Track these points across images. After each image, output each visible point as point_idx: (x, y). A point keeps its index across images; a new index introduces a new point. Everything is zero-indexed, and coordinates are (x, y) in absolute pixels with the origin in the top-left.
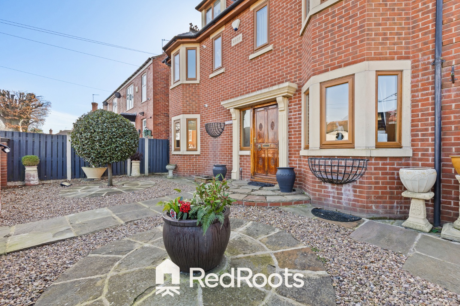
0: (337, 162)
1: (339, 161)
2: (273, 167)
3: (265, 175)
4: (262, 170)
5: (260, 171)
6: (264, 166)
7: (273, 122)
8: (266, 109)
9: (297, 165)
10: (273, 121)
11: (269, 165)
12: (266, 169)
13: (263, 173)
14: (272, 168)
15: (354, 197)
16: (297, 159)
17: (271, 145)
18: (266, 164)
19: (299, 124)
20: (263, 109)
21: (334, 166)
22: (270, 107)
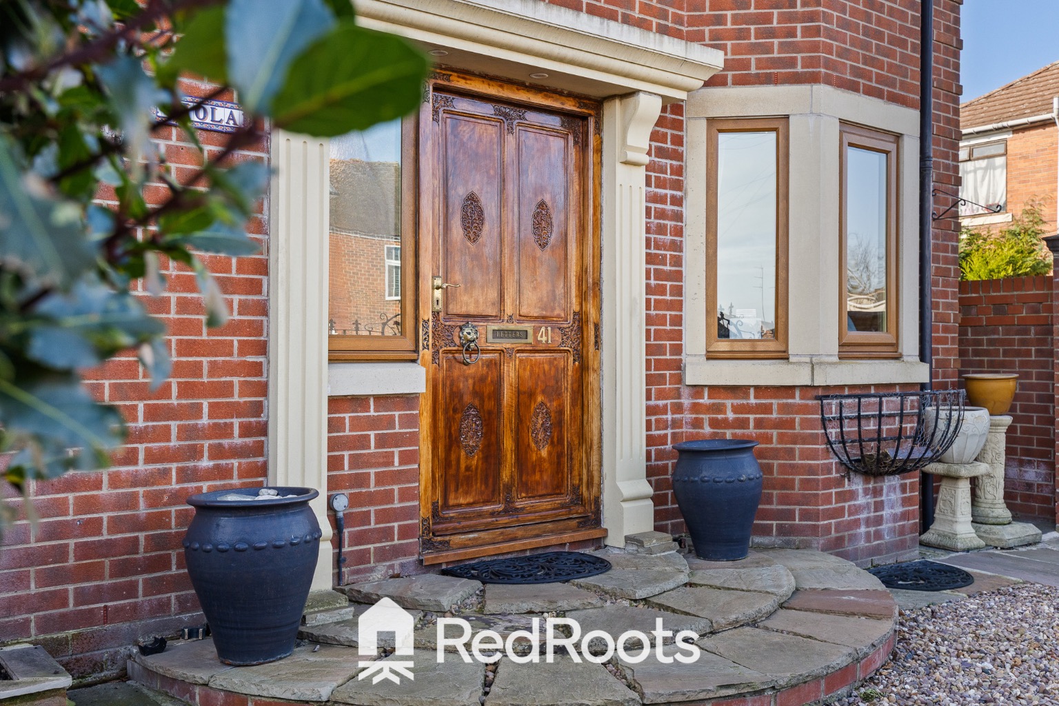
0: (875, 403)
1: (859, 402)
2: (544, 453)
3: (499, 507)
4: (478, 486)
5: (467, 493)
6: (492, 454)
7: (542, 205)
8: (506, 115)
9: (666, 428)
10: (547, 198)
11: (521, 450)
12: (506, 475)
13: (486, 502)
14: (540, 459)
15: (903, 506)
16: (669, 402)
17: (536, 330)
18: (508, 444)
19: (673, 242)
20: (487, 109)
21: (868, 417)
22: (532, 117)
